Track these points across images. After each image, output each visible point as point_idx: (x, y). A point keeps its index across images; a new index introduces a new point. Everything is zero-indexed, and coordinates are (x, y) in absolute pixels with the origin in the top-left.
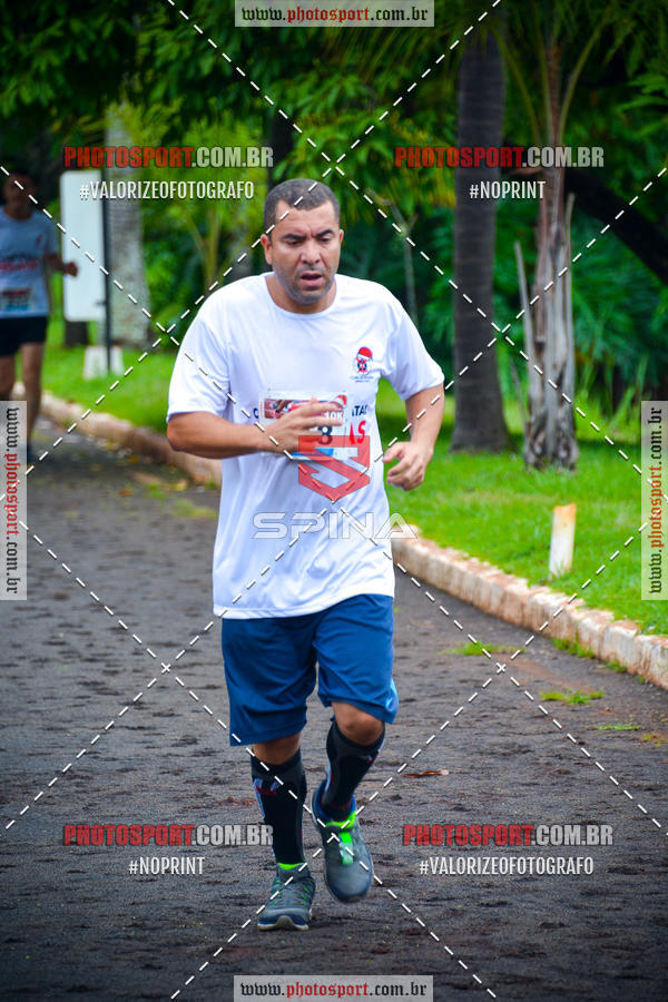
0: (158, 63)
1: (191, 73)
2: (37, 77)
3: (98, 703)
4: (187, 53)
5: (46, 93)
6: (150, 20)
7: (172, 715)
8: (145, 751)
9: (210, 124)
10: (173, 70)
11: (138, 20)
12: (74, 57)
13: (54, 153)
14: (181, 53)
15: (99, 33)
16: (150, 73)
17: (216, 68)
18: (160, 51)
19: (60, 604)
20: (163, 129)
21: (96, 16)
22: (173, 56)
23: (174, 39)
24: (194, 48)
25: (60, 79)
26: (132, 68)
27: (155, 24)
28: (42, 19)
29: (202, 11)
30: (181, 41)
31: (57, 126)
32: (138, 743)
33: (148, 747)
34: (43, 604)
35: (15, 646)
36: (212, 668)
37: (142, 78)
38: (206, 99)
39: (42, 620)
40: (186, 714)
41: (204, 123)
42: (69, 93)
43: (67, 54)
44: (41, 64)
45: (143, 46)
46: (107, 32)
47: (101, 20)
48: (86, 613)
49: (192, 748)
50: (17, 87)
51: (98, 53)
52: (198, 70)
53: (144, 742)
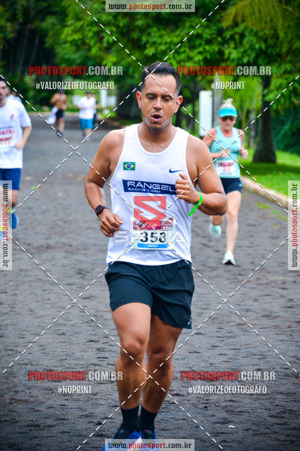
0: (231, 59)
2: (195, 63)
11: (226, 46)
13: (198, 86)
14: (238, 56)
15: (214, 50)
16: (229, 62)
18: (232, 56)
21: (213, 45)
22: (236, 58)
23: (237, 52)
24: (242, 55)
25: (202, 64)
26: (223, 61)
27: (231, 47)
28: (197, 46)
29: (245, 44)
37: (226, 63)
43: (204, 56)
44: (196, 59)
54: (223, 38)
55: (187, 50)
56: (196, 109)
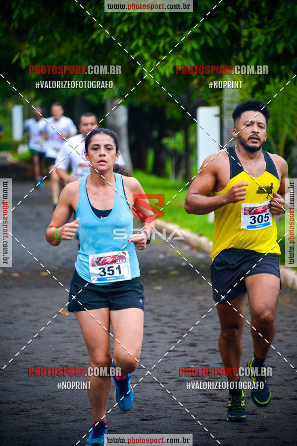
0: (253, 47)
1: (271, 52)
2: (185, 55)
3: (212, 406)
4: (270, 40)
5: (190, 63)
6: (249, 22)
7: (254, 414)
8: (238, 434)
9: (281, 80)
10: (261, 50)
11: (242, 23)
12: (206, 43)
13: (194, 97)
14: (266, 40)
15: (220, 30)
16: (248, 52)
17: (286, 50)
18: (254, 40)
19: (192, 349)
20: (255, 83)
21: (219, 21)
22: (261, 43)
23: (263, 34)
24: (273, 39)
25: (198, 56)
26: (239, 49)
27: (252, 24)
28: (189, 23)
29: (279, 17)
30: (265, 35)
31: (196, 82)
32: (234, 429)
33: (240, 432)
34: (182, 349)
35: (166, 372)
36: (277, 387)
37: (244, 55)
38: (279, 67)
39: (181, 358)
40: (262, 413)
41: (277, 80)
42: (203, 63)
43: (202, 42)
44: (188, 48)
45: (245, 37)
46: (225, 30)
47: (222, 23)
48: (206, 354)
49: (264, 434)
50: (174, 61)
51: (219, 41)
52: (276, 50)
53: (238, 429)
54: (236, 8)
55: (170, 31)
56: (192, 140)
